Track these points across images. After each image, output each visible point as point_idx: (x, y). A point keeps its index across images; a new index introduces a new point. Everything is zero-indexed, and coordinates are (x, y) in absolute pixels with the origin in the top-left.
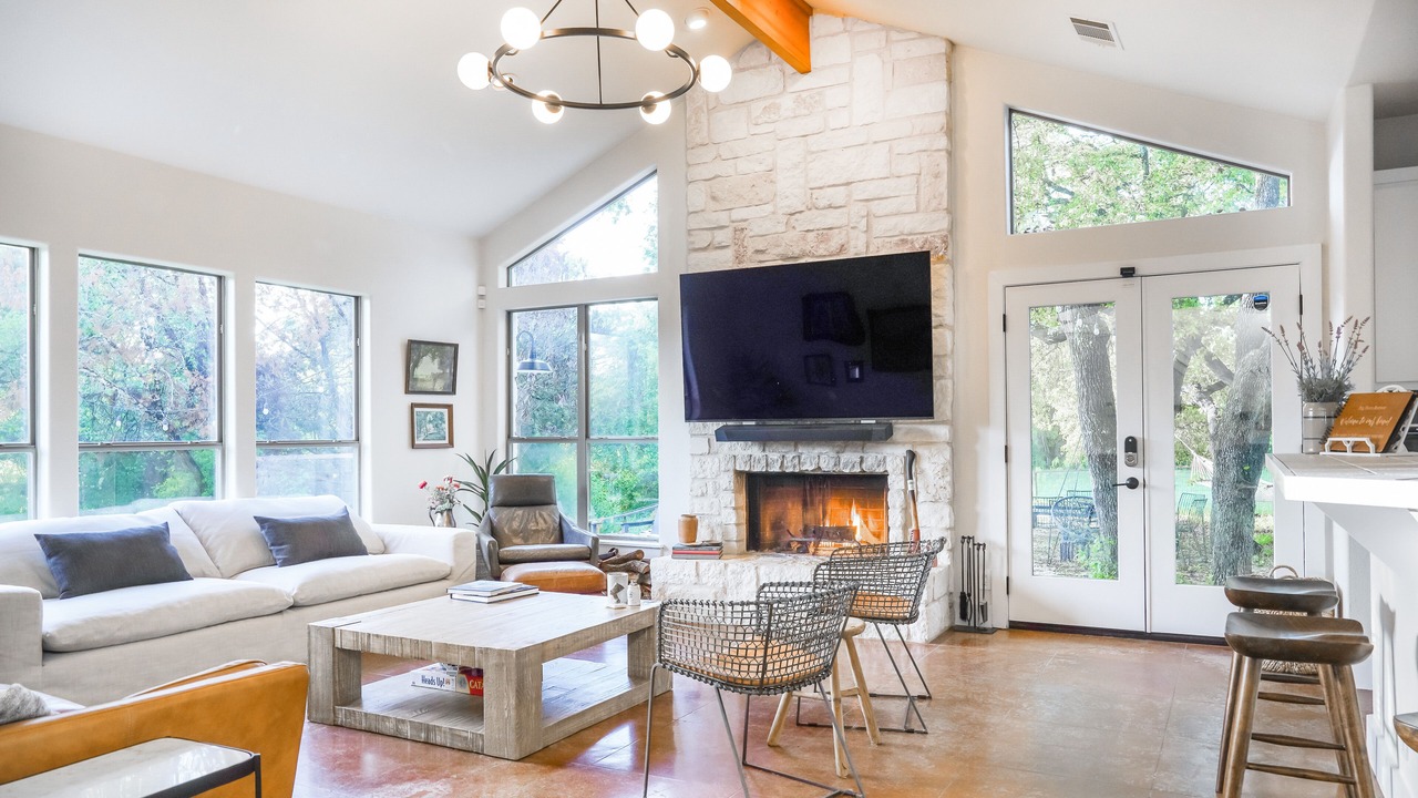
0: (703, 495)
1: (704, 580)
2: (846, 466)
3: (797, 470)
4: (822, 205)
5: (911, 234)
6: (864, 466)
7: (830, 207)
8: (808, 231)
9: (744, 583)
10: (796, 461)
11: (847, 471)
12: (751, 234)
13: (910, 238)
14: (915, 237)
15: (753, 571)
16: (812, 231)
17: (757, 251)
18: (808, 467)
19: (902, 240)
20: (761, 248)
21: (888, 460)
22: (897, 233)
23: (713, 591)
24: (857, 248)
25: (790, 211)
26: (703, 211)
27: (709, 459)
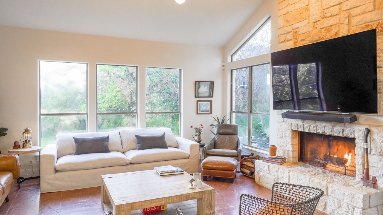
0: (281, 138)
1: (271, 173)
2: (336, 132)
3: (315, 132)
4: (328, 16)
5: (370, 22)
6: (344, 133)
7: (332, 16)
8: (322, 28)
9: (285, 177)
10: (315, 128)
11: (336, 135)
12: (300, 33)
13: (370, 24)
14: (372, 23)
15: (287, 173)
16: (324, 28)
17: (302, 40)
18: (320, 131)
19: (366, 26)
20: (303, 38)
21: (356, 132)
22: (363, 22)
23: (274, 178)
24: (344, 32)
25: (314, 21)
26: (283, 27)
27: (283, 124)
